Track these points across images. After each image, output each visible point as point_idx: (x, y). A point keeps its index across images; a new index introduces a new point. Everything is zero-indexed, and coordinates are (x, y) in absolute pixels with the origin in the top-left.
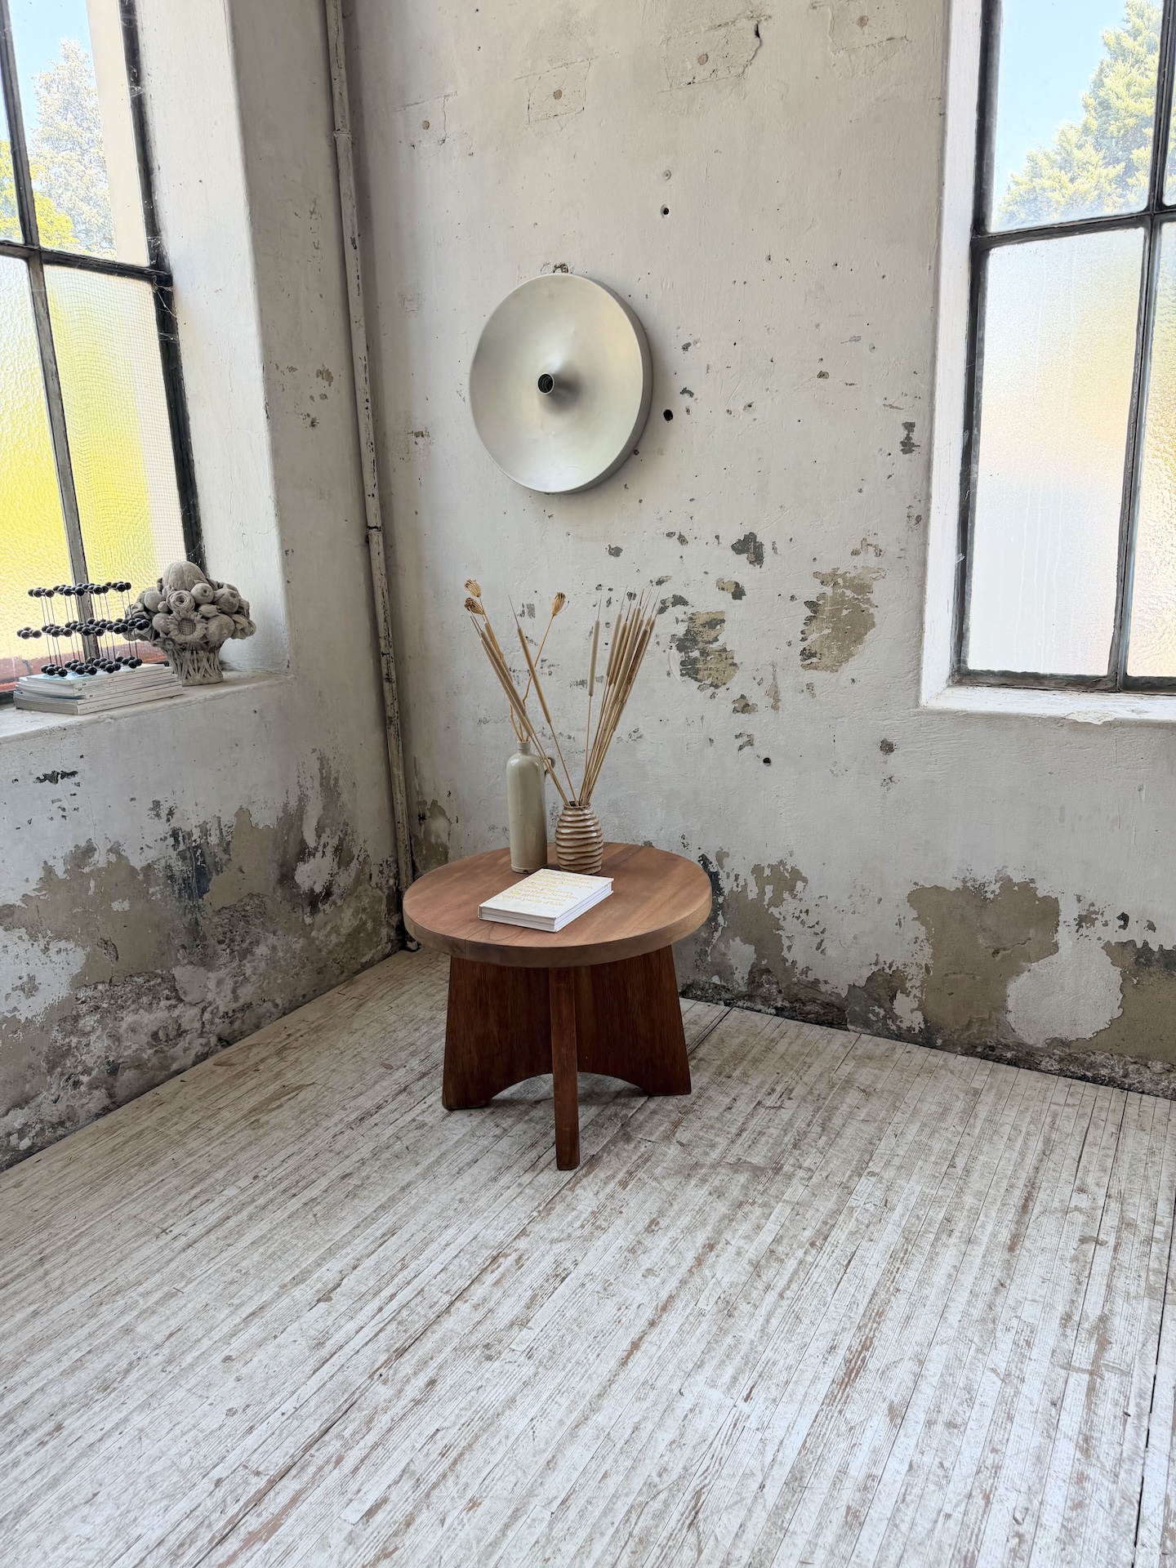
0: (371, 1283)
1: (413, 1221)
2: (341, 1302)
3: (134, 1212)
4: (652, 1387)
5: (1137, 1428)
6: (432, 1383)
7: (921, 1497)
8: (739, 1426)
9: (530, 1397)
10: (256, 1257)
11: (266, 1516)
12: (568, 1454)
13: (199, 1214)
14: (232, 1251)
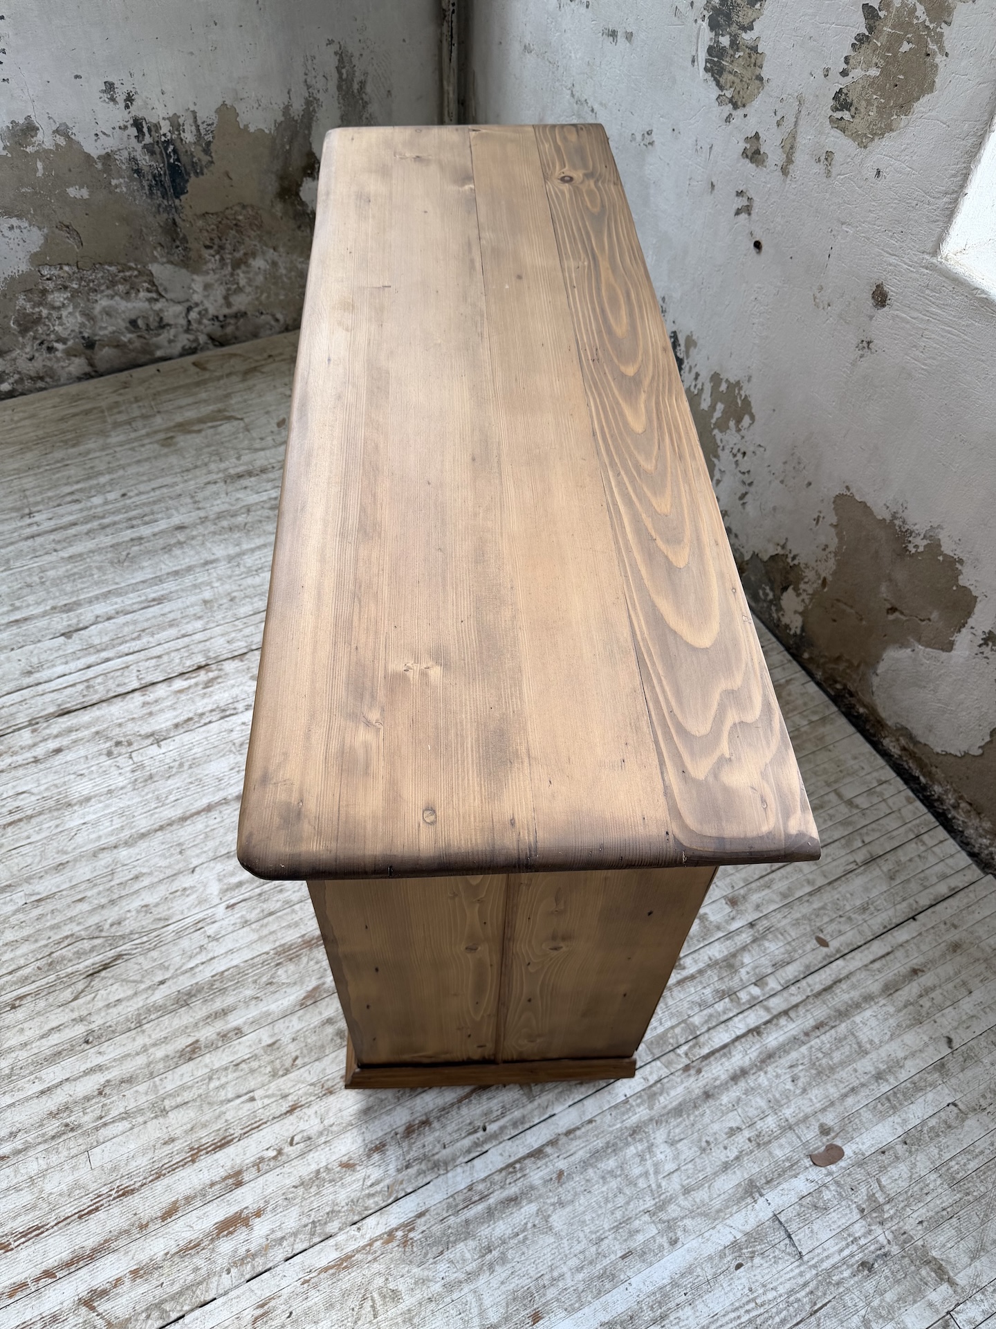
0: (106, 639)
1: (184, 599)
2: (75, 644)
3: (27, 486)
4: (181, 853)
5: (476, 1144)
6: (58, 751)
7: (252, 1071)
8: (200, 925)
9: (100, 805)
10: (61, 571)
12: (78, 865)
13: (60, 510)
14: (53, 557)
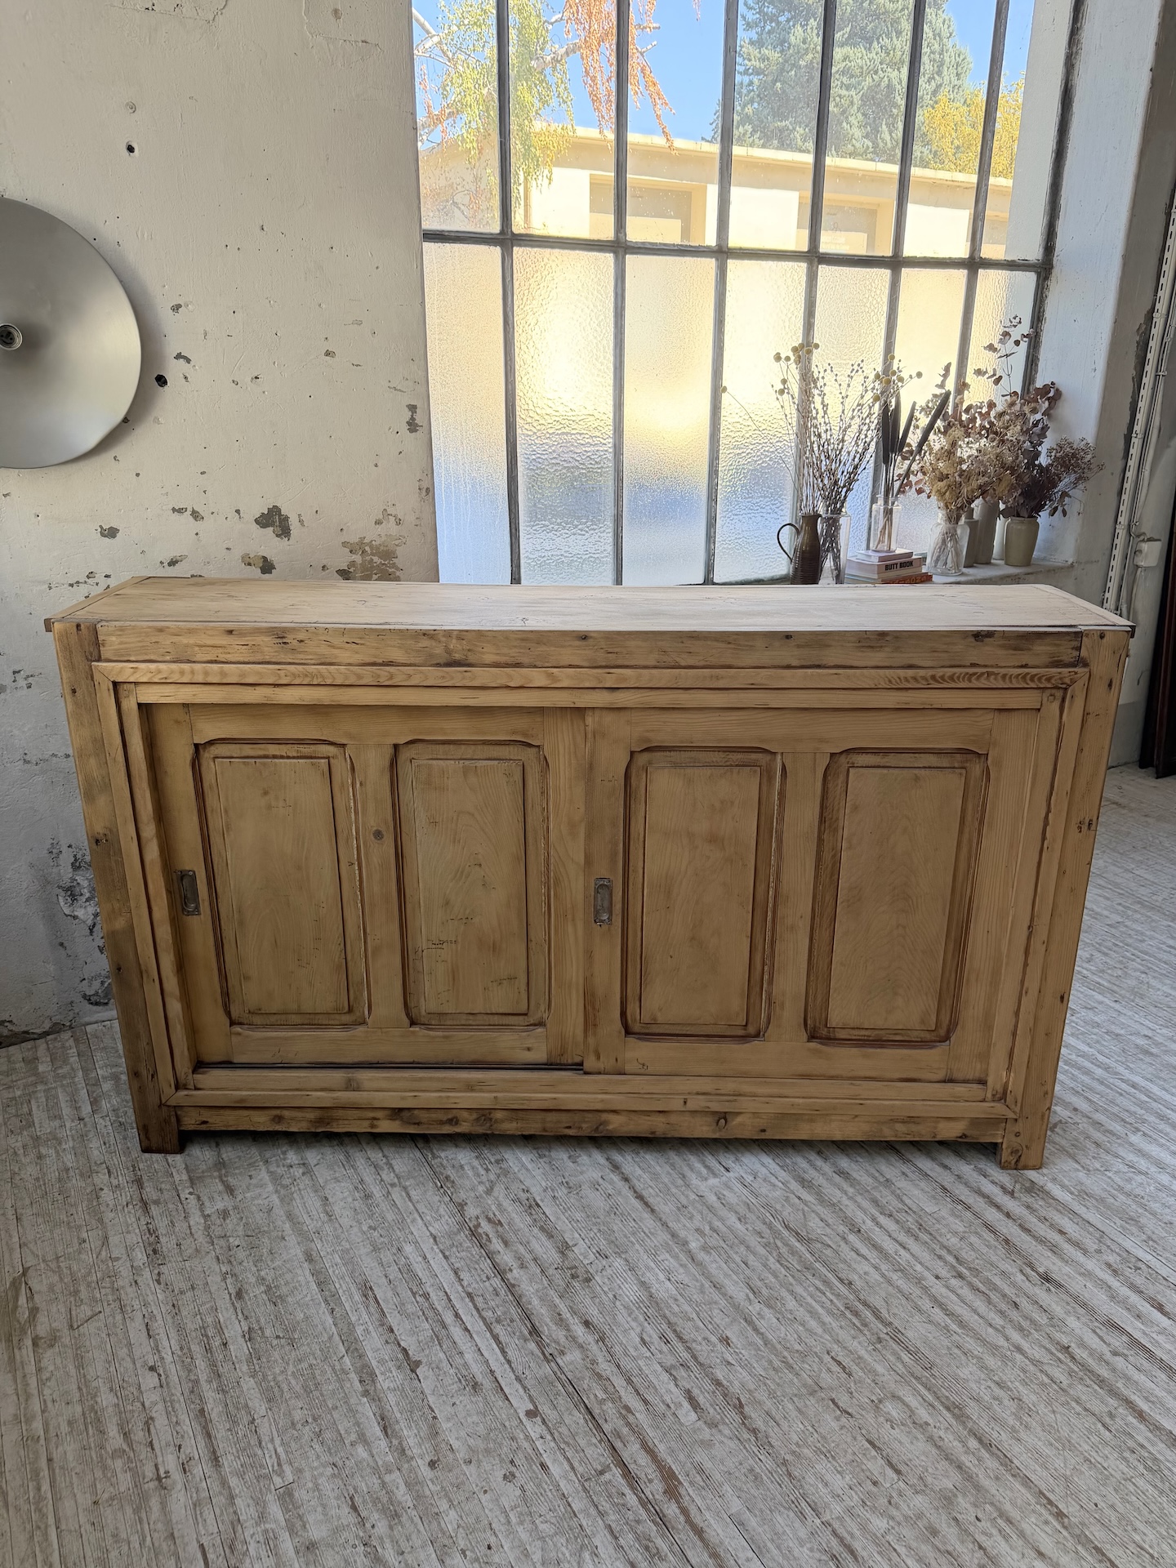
0: (425, 1326)
1: (366, 1270)
2: (430, 1356)
3: (86, 1505)
4: (685, 1207)
6: (587, 1324)
9: (647, 1273)
10: (296, 1404)
11: (654, 1476)
12: (714, 1274)
14: (264, 1422)
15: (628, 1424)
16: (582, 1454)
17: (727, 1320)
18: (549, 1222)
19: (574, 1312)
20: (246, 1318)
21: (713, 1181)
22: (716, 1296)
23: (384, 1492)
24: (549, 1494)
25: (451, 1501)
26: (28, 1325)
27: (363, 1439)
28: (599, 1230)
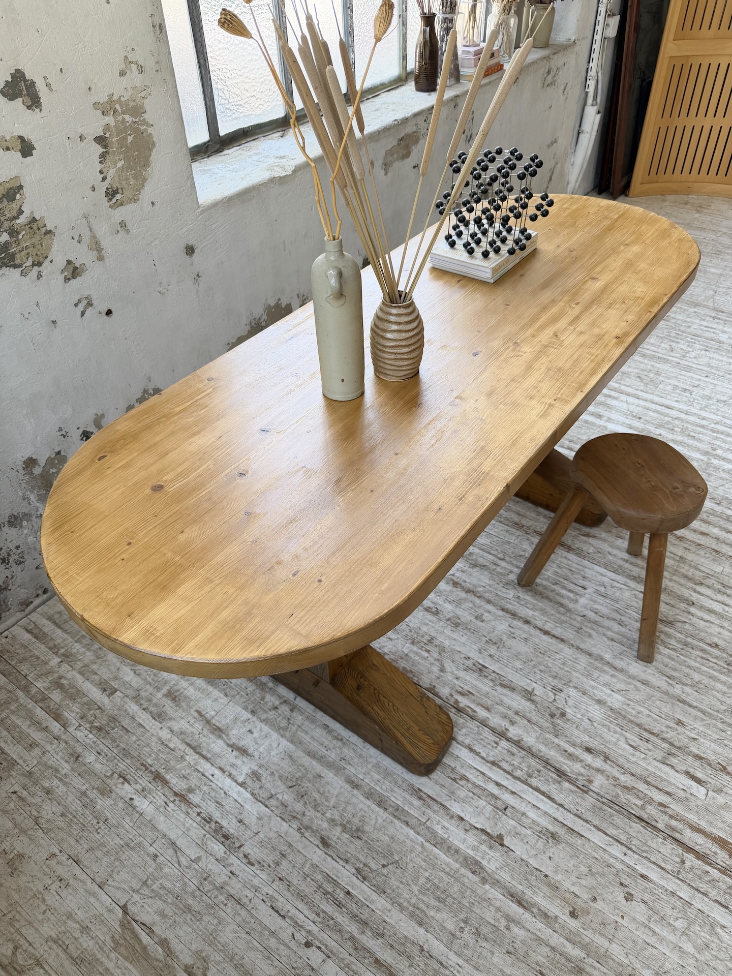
6: (588, 750)
11: (715, 848)
15: (671, 817)
16: (660, 855)
17: (668, 706)
18: (503, 678)
19: (574, 745)
20: (347, 861)
21: (583, 601)
22: (648, 690)
23: (558, 955)
24: (662, 896)
25: (607, 937)
26: (169, 959)
27: (510, 919)
28: (541, 671)
